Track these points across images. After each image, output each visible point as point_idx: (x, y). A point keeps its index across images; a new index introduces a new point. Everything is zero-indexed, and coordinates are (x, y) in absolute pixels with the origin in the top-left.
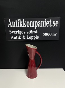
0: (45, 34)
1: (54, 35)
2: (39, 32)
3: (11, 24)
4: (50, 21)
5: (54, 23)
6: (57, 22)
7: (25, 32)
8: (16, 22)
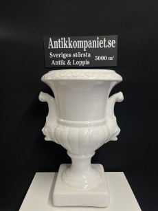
0: (98, 58)
1: (111, 58)
2: (89, 55)
3: (52, 45)
4: (105, 41)
5: (109, 43)
6: (114, 42)
7: (70, 55)
8: (59, 41)
